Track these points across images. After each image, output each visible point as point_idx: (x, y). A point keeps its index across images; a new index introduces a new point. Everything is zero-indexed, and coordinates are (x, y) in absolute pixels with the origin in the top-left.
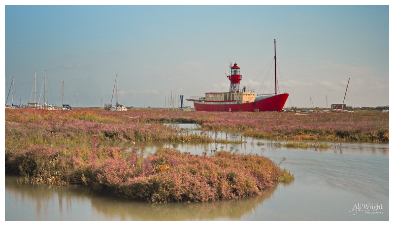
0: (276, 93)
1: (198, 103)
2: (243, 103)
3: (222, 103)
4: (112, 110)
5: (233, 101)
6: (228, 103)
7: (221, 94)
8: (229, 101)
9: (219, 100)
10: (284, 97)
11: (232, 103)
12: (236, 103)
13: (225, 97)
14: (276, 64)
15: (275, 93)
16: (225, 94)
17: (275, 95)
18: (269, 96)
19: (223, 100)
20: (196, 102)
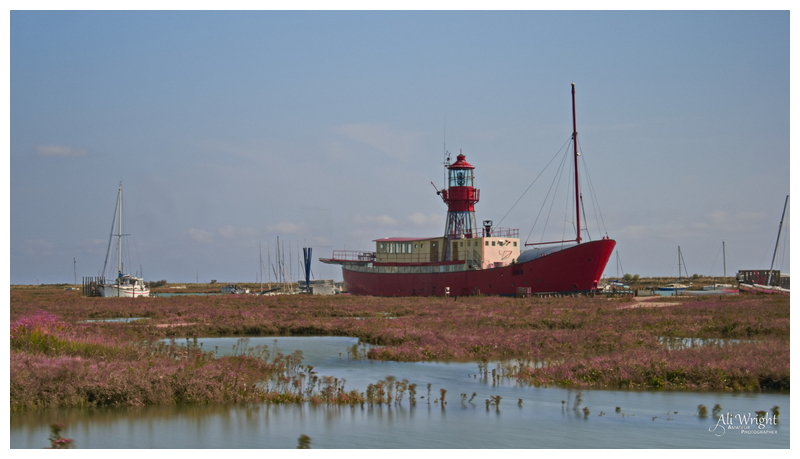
0: (578, 239)
1: (353, 268)
2: (485, 267)
3: (424, 270)
4: (108, 294)
5: (456, 262)
6: (442, 269)
7: (421, 242)
8: (445, 262)
9: (415, 261)
10: (603, 248)
11: (452, 268)
12: (465, 267)
13: (434, 251)
14: (576, 155)
15: (575, 237)
16: (434, 241)
17: (575, 243)
18: (558, 247)
19: (428, 260)
20: (348, 267)
